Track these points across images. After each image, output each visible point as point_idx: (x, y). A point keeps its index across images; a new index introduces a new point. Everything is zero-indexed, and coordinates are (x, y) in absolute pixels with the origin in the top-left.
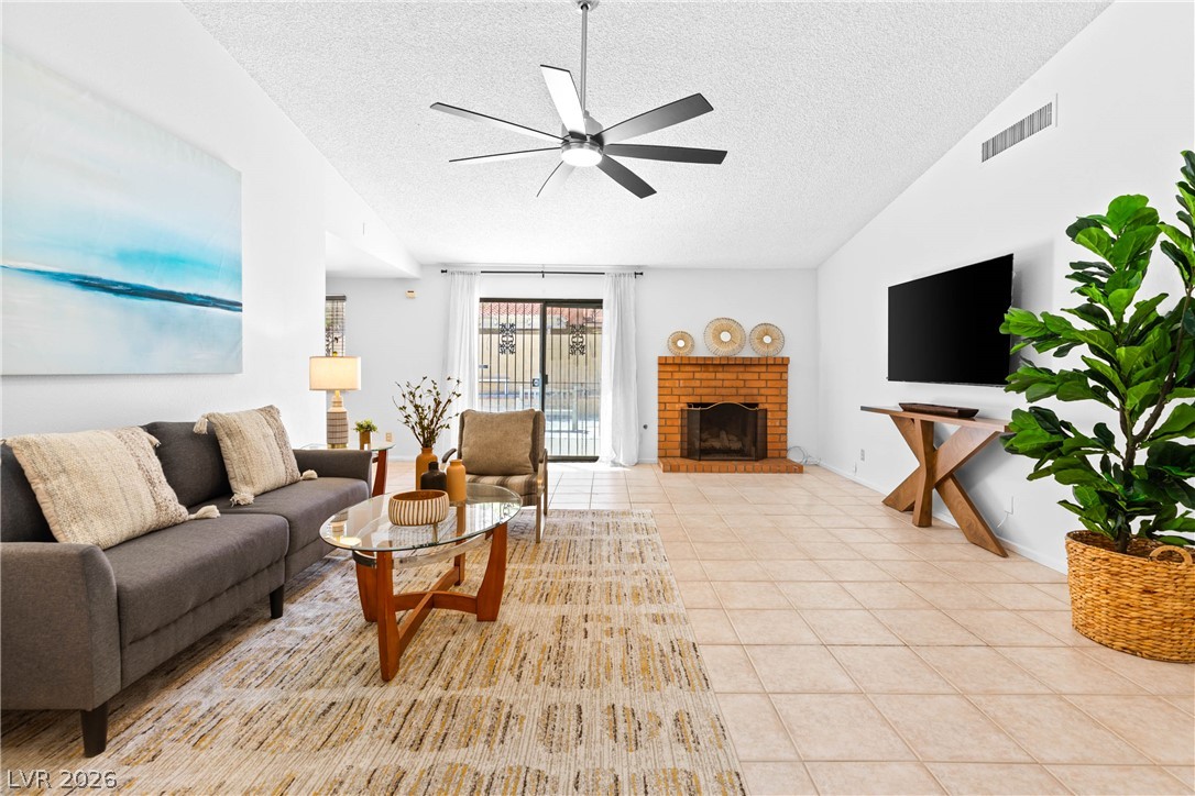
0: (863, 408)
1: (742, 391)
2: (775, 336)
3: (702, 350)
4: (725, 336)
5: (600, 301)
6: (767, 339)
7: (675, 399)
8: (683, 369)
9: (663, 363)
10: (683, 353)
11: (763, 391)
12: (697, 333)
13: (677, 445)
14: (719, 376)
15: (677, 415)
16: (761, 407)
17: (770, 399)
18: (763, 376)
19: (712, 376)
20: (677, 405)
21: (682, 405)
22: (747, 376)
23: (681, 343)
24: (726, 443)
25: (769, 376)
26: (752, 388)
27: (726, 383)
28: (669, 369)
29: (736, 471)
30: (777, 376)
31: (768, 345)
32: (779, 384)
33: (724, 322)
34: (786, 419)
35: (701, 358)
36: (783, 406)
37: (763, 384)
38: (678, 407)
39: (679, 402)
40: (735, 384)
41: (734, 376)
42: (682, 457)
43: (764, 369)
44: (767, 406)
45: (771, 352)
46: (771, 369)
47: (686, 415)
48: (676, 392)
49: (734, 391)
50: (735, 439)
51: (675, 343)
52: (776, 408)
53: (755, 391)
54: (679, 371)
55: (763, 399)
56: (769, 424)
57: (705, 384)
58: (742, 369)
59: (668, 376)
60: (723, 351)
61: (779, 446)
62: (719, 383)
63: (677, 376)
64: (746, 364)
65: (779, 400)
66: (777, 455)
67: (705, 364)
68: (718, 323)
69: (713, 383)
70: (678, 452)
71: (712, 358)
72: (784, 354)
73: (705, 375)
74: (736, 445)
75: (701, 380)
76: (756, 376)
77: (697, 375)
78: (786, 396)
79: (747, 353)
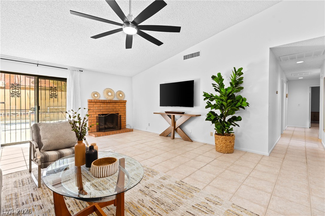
0: (154, 113)
1: (115, 110)
2: (123, 94)
3: (102, 98)
4: (110, 94)
5: (66, 79)
6: (121, 95)
7: (95, 113)
8: (97, 103)
9: (90, 102)
10: (97, 98)
11: (120, 110)
12: (101, 92)
13: (95, 128)
14: (108, 106)
15: (95, 118)
16: (120, 114)
17: (122, 112)
18: (120, 106)
19: (106, 106)
20: (95, 115)
21: (97, 115)
22: (116, 106)
23: (96, 95)
24: (109, 126)
25: (122, 106)
26: (117, 109)
27: (110, 108)
28: (92, 103)
29: (117, 133)
30: (123, 105)
31: (121, 97)
32: (124, 108)
33: (109, 89)
34: (126, 117)
35: (103, 100)
36: (125, 114)
37: (120, 108)
38: (95, 116)
39: (96, 114)
40: (112, 108)
41: (112, 106)
42: (97, 132)
43: (120, 103)
44: (121, 114)
45: (122, 99)
46: (122, 103)
47: (98, 118)
48: (95, 111)
49: (112, 110)
50: (111, 124)
51: (94, 95)
52: (123, 114)
53: (118, 110)
54: (96, 104)
55: (120, 112)
56: (122, 119)
57: (104, 108)
58: (114, 104)
59: (92, 106)
60: (110, 98)
61: (124, 125)
62: (108, 108)
63: (95, 106)
64: (115, 102)
65: (124, 112)
66: (124, 127)
67: (104, 102)
68: (107, 90)
69: (107, 108)
70: (96, 130)
71: (106, 100)
72: (125, 99)
73: (104, 106)
74: (112, 126)
75: (103, 107)
76: (118, 106)
77: (101, 106)
78: (126, 111)
79: (115, 99)
